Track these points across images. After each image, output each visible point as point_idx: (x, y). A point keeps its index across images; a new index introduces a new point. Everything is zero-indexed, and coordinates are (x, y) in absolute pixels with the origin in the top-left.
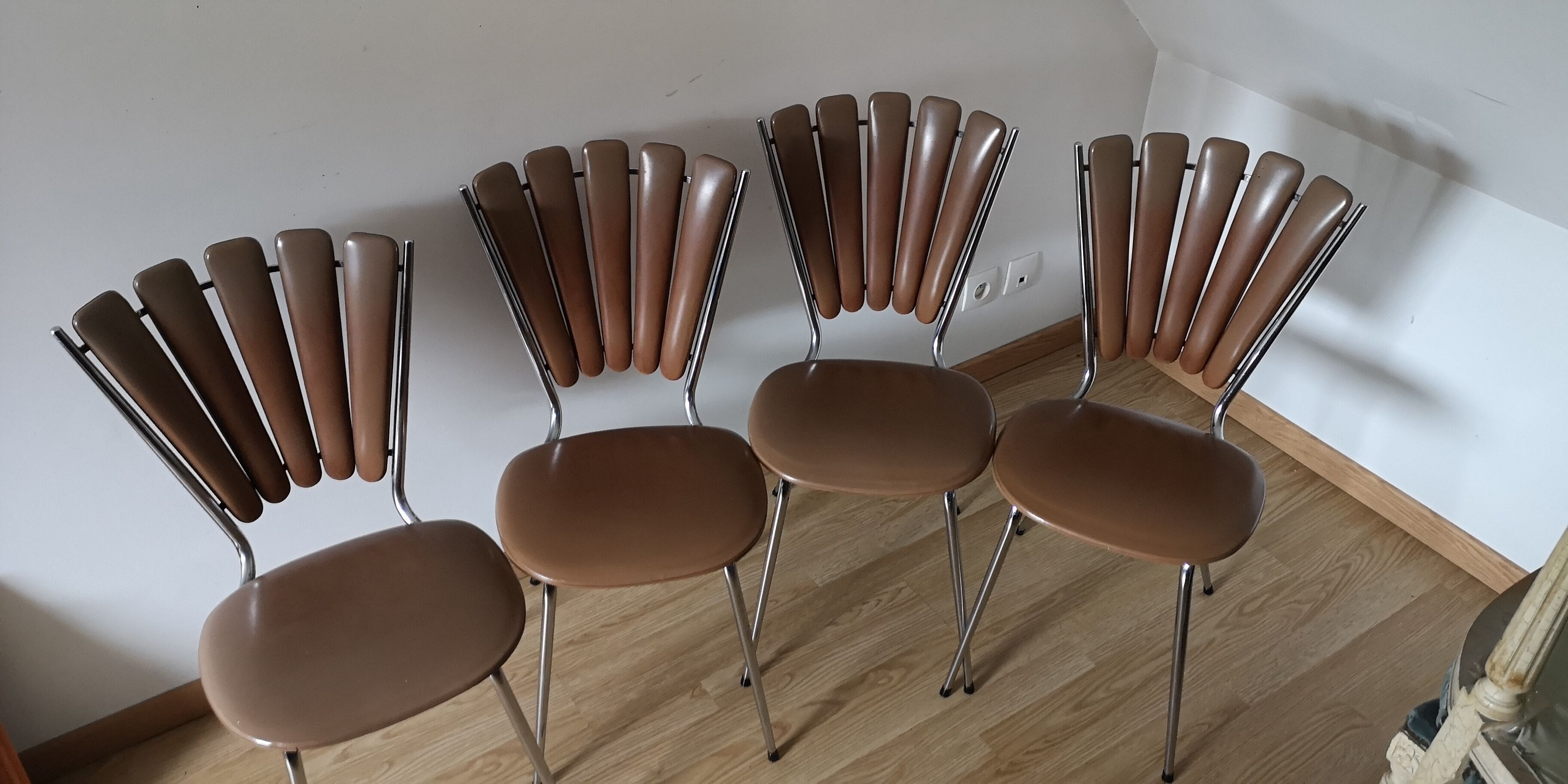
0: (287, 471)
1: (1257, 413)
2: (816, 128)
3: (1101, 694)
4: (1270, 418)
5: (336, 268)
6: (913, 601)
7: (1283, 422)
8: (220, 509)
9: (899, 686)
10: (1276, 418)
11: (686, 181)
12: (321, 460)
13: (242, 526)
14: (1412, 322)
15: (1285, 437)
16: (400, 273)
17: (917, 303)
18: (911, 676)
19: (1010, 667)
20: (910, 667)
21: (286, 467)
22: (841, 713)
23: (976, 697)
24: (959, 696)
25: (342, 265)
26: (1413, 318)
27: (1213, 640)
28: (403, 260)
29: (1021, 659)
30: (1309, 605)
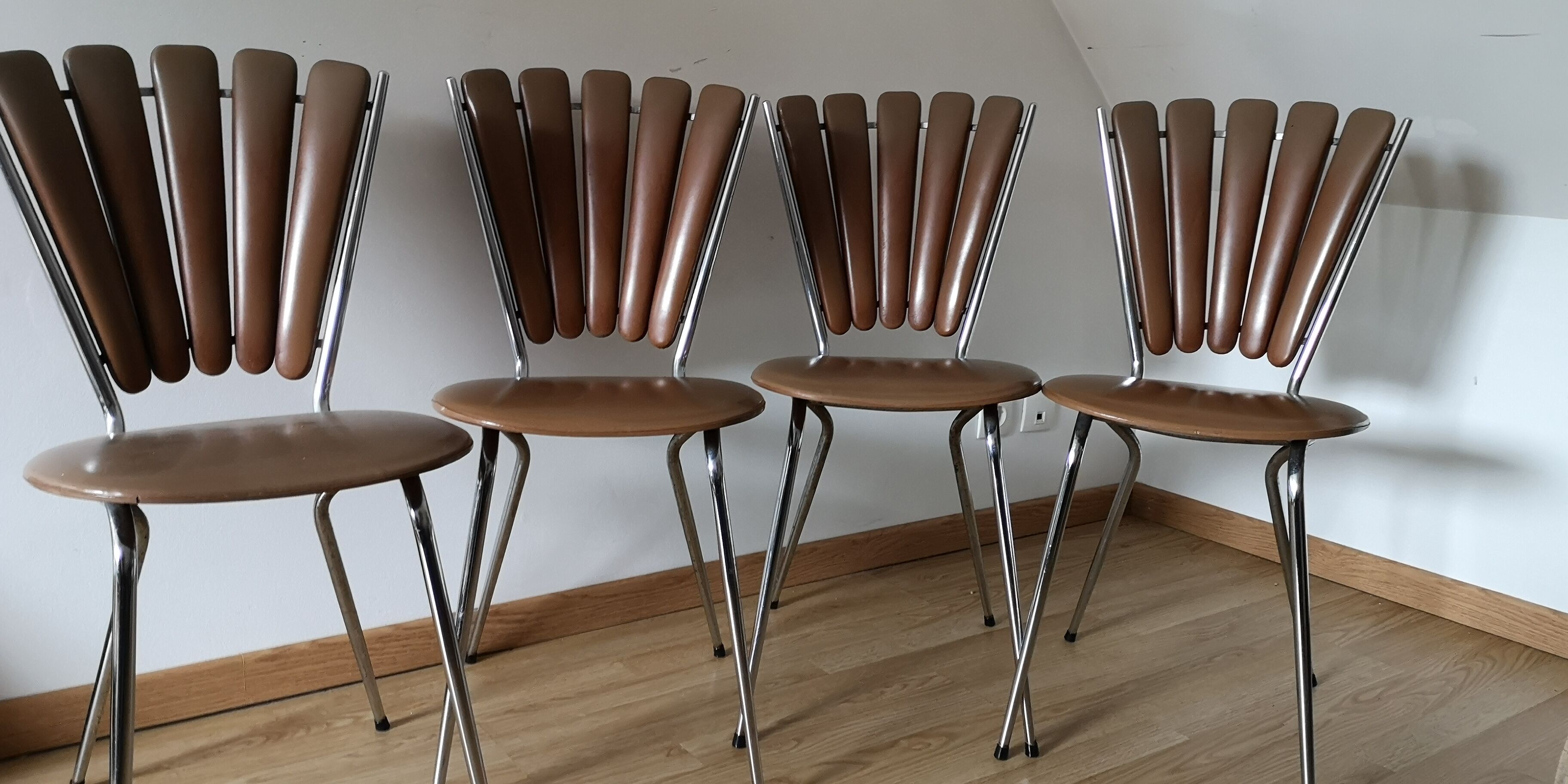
0: (190, 350)
1: (1323, 552)
2: (824, 126)
3: (1201, 760)
4: (1339, 554)
5: (297, 104)
6: (947, 687)
7: (1353, 553)
8: (98, 361)
9: (937, 752)
10: (1345, 551)
11: (690, 119)
12: (233, 346)
13: (120, 394)
14: (1476, 384)
15: (1360, 571)
16: (368, 112)
17: (935, 318)
18: (952, 744)
19: (1081, 738)
20: (952, 737)
21: (190, 343)
22: (866, 771)
23: (1041, 761)
24: (1018, 760)
25: (302, 101)
26: (1476, 378)
27: (1329, 721)
28: (374, 96)
29: (1094, 732)
30: (1435, 697)
